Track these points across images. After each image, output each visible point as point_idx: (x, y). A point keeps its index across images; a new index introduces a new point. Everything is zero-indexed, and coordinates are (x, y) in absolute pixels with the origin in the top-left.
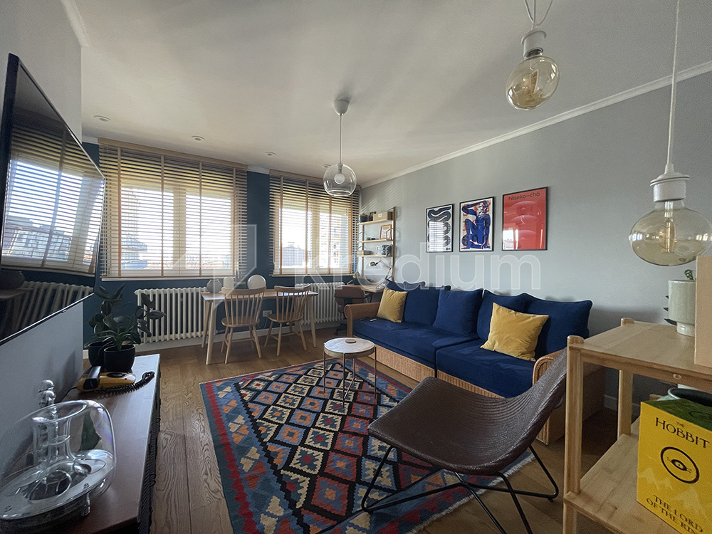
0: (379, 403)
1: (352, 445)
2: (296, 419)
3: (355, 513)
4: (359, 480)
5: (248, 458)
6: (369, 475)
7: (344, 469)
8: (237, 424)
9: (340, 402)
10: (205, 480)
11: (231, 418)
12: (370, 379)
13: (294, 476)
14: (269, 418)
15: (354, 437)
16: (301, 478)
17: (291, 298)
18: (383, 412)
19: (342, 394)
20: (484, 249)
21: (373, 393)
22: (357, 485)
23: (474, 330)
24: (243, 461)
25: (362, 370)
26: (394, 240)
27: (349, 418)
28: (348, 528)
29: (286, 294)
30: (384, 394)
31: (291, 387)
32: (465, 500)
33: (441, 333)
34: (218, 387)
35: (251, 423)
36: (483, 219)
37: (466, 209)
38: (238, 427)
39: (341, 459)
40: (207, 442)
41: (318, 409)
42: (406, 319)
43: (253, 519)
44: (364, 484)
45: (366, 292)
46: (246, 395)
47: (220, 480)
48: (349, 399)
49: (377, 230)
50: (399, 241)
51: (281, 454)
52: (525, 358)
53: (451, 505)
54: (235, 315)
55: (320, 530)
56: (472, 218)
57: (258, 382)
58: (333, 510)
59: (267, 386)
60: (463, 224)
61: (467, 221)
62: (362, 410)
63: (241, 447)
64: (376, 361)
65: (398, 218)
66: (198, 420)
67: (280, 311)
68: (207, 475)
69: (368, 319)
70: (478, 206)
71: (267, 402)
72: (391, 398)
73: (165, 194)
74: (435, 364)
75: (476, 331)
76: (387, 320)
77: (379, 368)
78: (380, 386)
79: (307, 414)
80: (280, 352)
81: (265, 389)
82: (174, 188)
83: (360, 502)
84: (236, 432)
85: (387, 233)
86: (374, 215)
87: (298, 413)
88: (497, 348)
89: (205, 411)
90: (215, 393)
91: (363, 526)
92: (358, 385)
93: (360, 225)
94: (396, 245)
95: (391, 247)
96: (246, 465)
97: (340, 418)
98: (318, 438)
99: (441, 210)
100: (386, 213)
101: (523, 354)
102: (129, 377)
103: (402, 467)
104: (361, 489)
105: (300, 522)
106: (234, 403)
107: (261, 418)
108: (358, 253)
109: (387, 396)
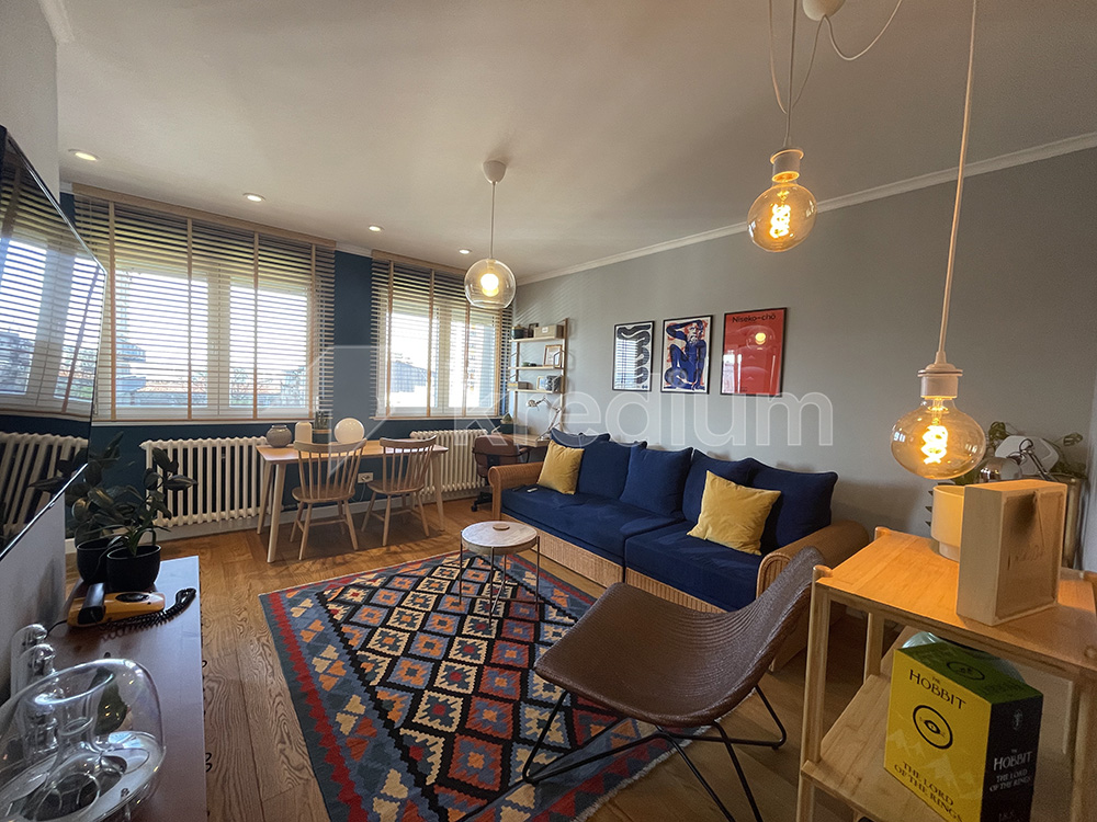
0: (542, 619)
1: (505, 685)
2: (419, 648)
3: (513, 786)
4: (517, 737)
5: (347, 713)
6: (532, 729)
7: (495, 721)
8: (326, 659)
9: (483, 619)
10: (282, 751)
11: (315, 649)
12: (528, 581)
13: (420, 737)
14: (377, 648)
15: (507, 672)
16: (432, 739)
17: (406, 456)
18: (548, 632)
19: (486, 607)
20: (696, 391)
21: (534, 603)
22: (514, 744)
23: (679, 507)
24: (340, 717)
25: (515, 566)
26: (565, 370)
27: (498, 643)
28: (503, 807)
29: (399, 451)
30: (550, 604)
31: (409, 597)
32: (664, 756)
33: (634, 511)
34: (289, 600)
35: (349, 657)
36: (696, 346)
37: (672, 330)
38: (327, 664)
39: (489, 707)
40: (279, 690)
41: (451, 631)
42: (582, 490)
43: (363, 807)
44: (526, 742)
45: (521, 447)
46: (337, 612)
47: (305, 750)
48: (498, 613)
49: (539, 351)
50: (573, 370)
51: (399, 705)
52: (747, 551)
53: (646, 763)
54: (315, 483)
55: (464, 814)
56: (680, 344)
57: (355, 591)
58: (482, 783)
59: (370, 596)
60: (667, 353)
61: (673, 348)
62: (518, 631)
63: (334, 696)
64: (539, 554)
65: (573, 336)
66: (261, 654)
67: (389, 477)
68: (284, 743)
69: (525, 488)
70: (689, 328)
71: (371, 622)
72: (559, 609)
73: (193, 282)
74: (623, 558)
75: (681, 509)
76: (552, 490)
77: (544, 565)
78: (543, 592)
79: (435, 639)
80: (388, 540)
81: (367, 602)
82: (210, 275)
83: (520, 769)
84: (324, 672)
85: (554, 357)
86: (535, 329)
87: (422, 638)
88: (710, 535)
89: (271, 641)
90: (287, 610)
91: (526, 804)
92: (510, 591)
93: (514, 342)
94: (568, 375)
95: (560, 378)
96: (346, 723)
97: (486, 643)
98: (454, 676)
99: (636, 329)
100: (555, 327)
101: (745, 545)
102: (153, 598)
103: (577, 713)
104: (519, 750)
105: (434, 806)
106: (318, 626)
107: (363, 648)
108: (509, 385)
109: (554, 607)
